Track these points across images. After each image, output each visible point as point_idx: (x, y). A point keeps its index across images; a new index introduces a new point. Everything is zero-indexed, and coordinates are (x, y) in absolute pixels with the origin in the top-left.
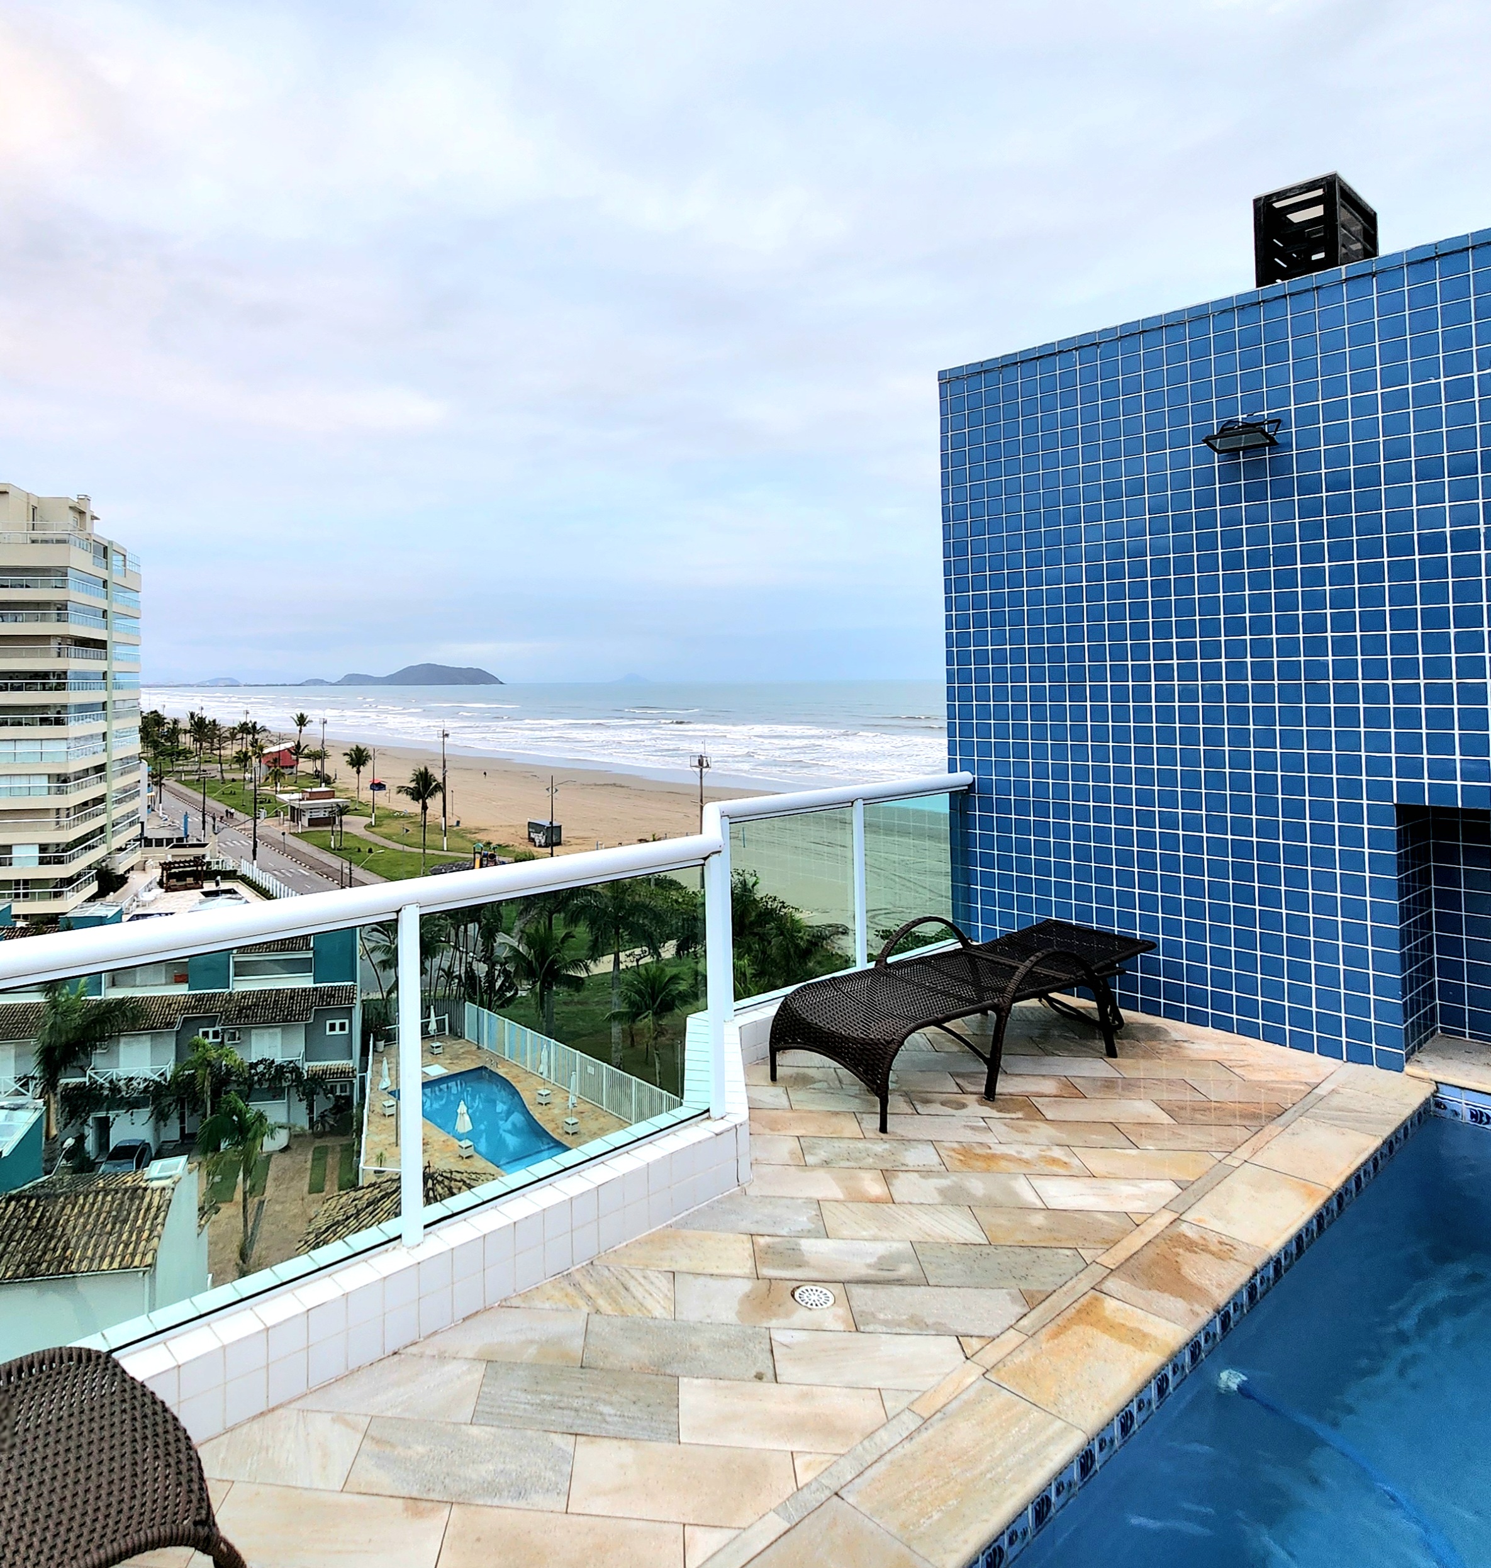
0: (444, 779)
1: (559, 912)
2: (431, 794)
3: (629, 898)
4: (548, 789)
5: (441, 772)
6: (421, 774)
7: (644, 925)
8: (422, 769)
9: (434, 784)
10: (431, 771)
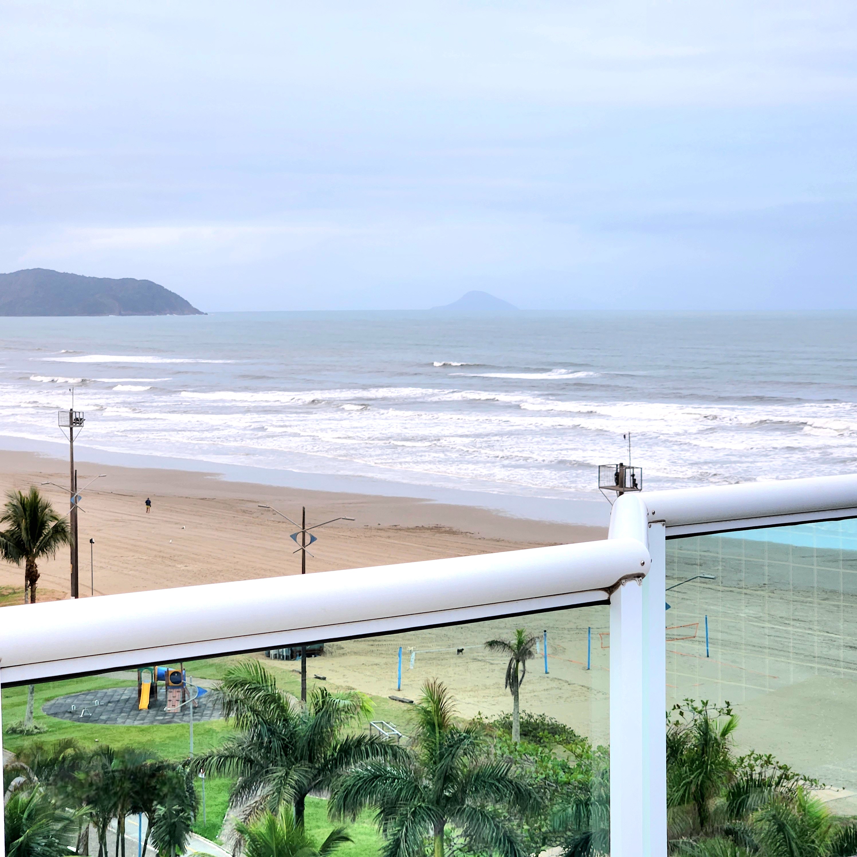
0: (74, 515)
1: (318, 787)
2: (45, 547)
3: (465, 760)
4: (294, 537)
5: (67, 500)
6: (22, 502)
7: (495, 815)
8: (26, 493)
9: (52, 524)
10: (44, 497)
